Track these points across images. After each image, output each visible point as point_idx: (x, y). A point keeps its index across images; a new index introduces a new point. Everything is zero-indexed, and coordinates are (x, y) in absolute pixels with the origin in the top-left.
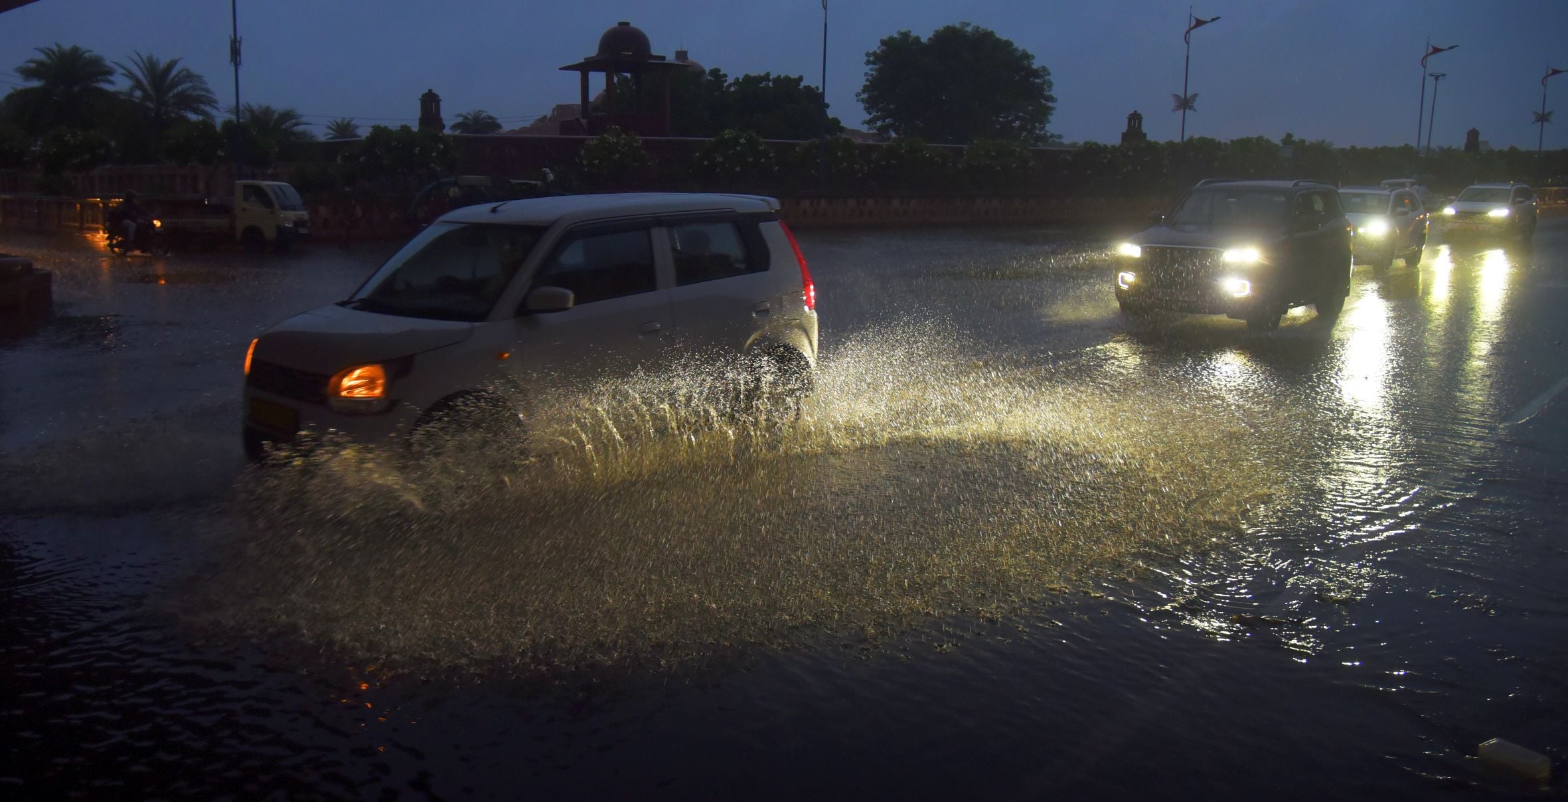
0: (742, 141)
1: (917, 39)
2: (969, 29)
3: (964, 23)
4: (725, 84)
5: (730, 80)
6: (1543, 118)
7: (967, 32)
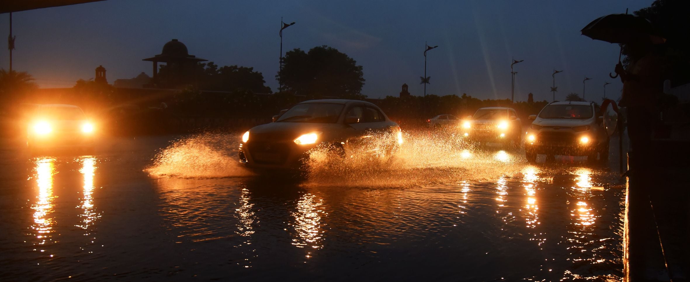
0: (246, 93)
1: (303, 52)
2: (326, 48)
3: (324, 46)
4: (216, 70)
5: (218, 68)
6: (554, 89)
7: (326, 49)
